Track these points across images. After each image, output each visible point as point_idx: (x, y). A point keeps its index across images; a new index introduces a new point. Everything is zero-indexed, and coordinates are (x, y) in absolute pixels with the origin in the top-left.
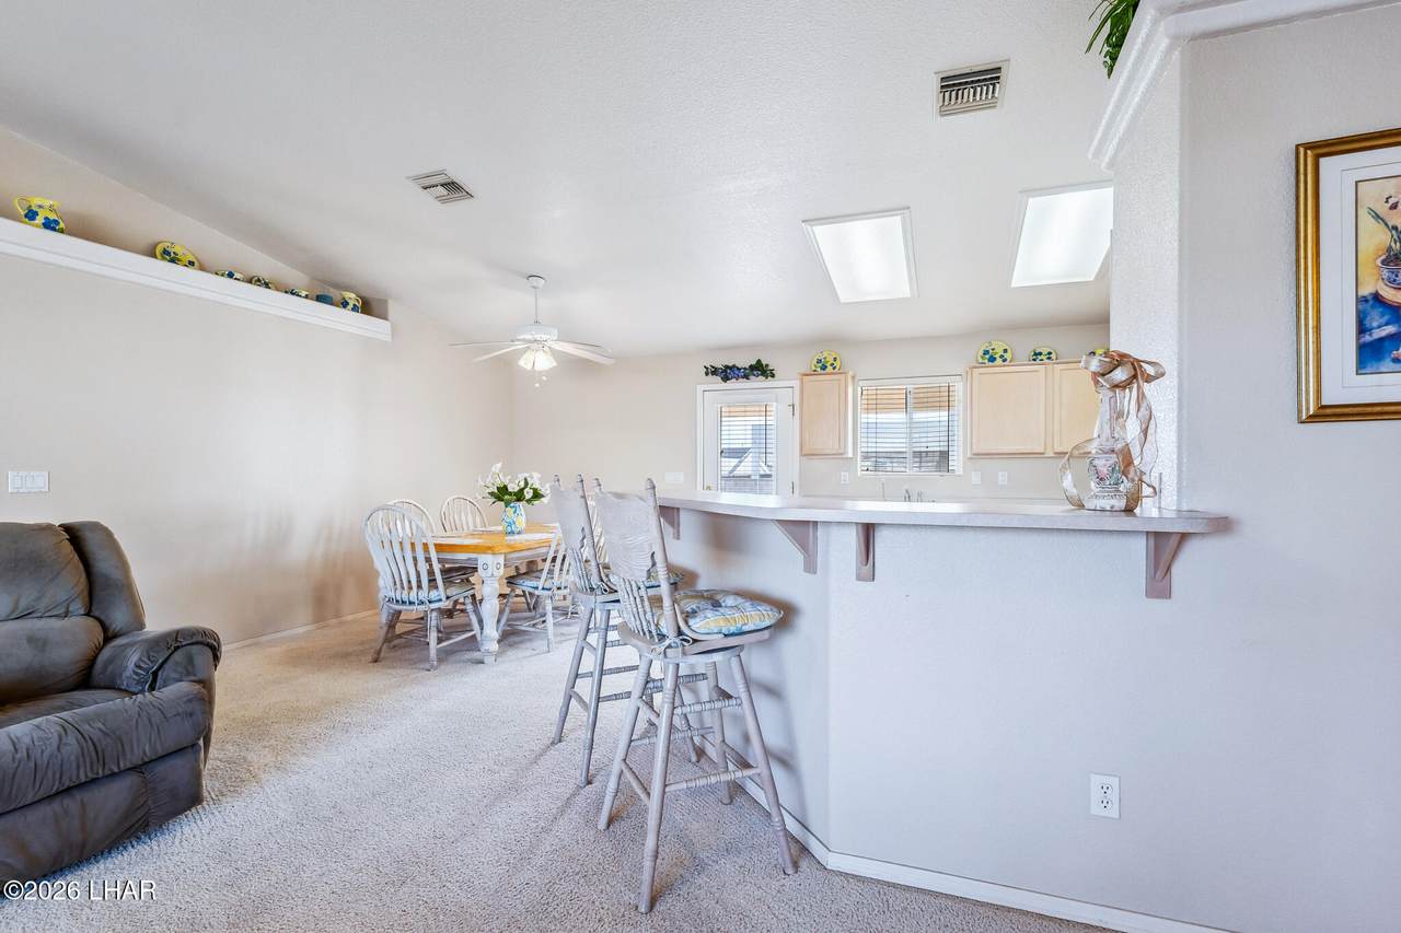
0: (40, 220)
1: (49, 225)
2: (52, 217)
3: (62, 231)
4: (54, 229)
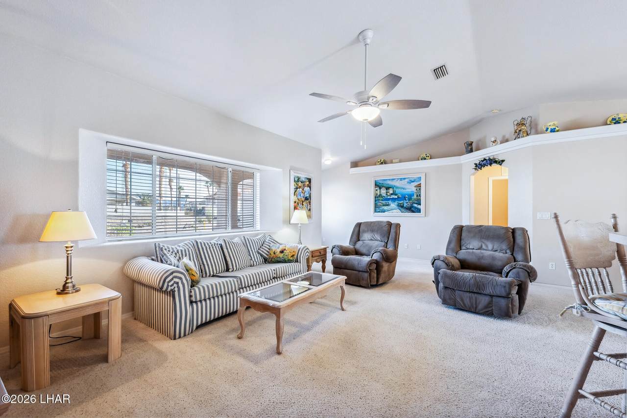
0: (549, 130)
1: (553, 131)
2: (553, 127)
3: (558, 131)
4: (554, 131)
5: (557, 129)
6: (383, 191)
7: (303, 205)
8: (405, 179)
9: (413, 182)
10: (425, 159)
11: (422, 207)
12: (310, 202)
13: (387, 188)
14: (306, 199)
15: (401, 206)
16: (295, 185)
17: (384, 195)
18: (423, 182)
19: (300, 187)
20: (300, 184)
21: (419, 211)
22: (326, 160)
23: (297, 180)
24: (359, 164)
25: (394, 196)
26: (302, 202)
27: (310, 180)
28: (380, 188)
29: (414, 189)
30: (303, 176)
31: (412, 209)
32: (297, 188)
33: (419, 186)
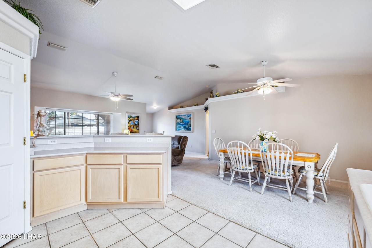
5: (217, 96)
6: (179, 121)
7: (133, 127)
8: (186, 115)
9: (188, 116)
10: (195, 106)
11: (191, 128)
12: (138, 127)
13: (180, 119)
14: (136, 125)
15: (185, 128)
16: (128, 119)
17: (179, 122)
18: (192, 116)
19: (132, 120)
20: (132, 119)
21: (190, 130)
22: (154, 107)
23: (130, 118)
24: (174, 107)
25: (182, 123)
26: (133, 126)
27: (138, 117)
28: (178, 119)
29: (189, 120)
30: (133, 115)
31: (189, 129)
32: (130, 121)
33: (190, 118)
